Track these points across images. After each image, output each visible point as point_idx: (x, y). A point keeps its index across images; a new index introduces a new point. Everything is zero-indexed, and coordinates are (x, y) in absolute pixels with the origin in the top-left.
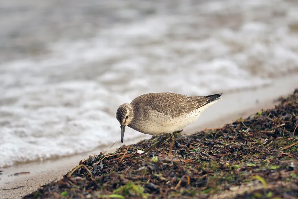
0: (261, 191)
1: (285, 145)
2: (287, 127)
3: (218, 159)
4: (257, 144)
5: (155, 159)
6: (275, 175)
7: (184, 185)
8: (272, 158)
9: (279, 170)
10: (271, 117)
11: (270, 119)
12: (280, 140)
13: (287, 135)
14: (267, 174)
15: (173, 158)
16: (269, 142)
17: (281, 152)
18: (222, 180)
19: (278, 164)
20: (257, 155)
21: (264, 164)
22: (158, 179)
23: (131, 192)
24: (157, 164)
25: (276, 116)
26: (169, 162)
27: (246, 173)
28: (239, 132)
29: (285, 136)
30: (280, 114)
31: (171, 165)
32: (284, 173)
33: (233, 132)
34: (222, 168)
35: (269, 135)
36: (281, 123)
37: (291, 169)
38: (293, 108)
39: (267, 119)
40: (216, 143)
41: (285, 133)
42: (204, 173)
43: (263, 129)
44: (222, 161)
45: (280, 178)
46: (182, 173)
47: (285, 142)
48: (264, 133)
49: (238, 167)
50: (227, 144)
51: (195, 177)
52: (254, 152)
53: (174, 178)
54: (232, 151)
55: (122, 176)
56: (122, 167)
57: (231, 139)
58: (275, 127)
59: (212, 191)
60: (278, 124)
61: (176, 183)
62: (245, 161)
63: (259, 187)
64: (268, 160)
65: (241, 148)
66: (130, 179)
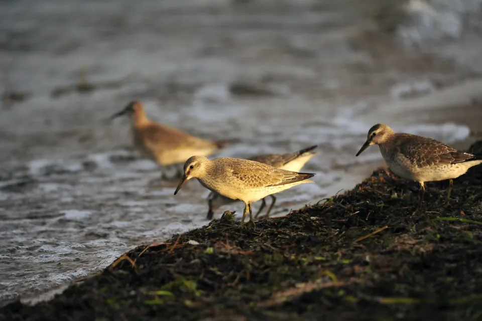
0: (332, 289)
1: (359, 236)
2: (362, 214)
3: (282, 252)
4: (327, 235)
5: (210, 250)
6: (348, 270)
7: (242, 280)
8: (344, 250)
9: (351, 265)
10: (344, 203)
11: (343, 206)
12: (353, 230)
13: (361, 225)
14: (338, 270)
15: (230, 249)
16: (340, 232)
17: (354, 243)
18: (286, 276)
19: (351, 258)
20: (327, 248)
21: (334, 258)
22: (213, 273)
23: (182, 289)
24: (212, 256)
25: (350, 203)
26: (226, 254)
27: (314, 268)
28: (306, 221)
29: (360, 226)
30: (354, 200)
31: (229, 257)
32: (357, 268)
33: (300, 220)
34: (287, 262)
35: (341, 224)
36: (355, 211)
37: (366, 263)
38: (369, 193)
39: (339, 206)
40: (280, 233)
41: (360, 222)
42: (267, 267)
43: (334, 218)
44: (286, 255)
45: (353, 274)
46: (241, 267)
47: (359, 233)
48: (335, 222)
49: (306, 260)
50: (293, 234)
51: (256, 272)
52: (324, 243)
53: (231, 273)
54: (299, 242)
55: (172, 270)
56: (171, 260)
57: (297, 228)
58: (348, 216)
59: (275, 288)
60: (351, 211)
61: (234, 278)
62: (314, 254)
63: (329, 284)
64: (339, 253)
65: (309, 239)
66: (180, 273)
